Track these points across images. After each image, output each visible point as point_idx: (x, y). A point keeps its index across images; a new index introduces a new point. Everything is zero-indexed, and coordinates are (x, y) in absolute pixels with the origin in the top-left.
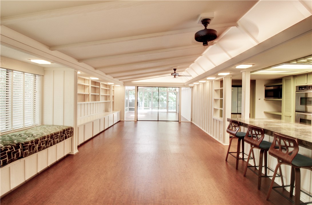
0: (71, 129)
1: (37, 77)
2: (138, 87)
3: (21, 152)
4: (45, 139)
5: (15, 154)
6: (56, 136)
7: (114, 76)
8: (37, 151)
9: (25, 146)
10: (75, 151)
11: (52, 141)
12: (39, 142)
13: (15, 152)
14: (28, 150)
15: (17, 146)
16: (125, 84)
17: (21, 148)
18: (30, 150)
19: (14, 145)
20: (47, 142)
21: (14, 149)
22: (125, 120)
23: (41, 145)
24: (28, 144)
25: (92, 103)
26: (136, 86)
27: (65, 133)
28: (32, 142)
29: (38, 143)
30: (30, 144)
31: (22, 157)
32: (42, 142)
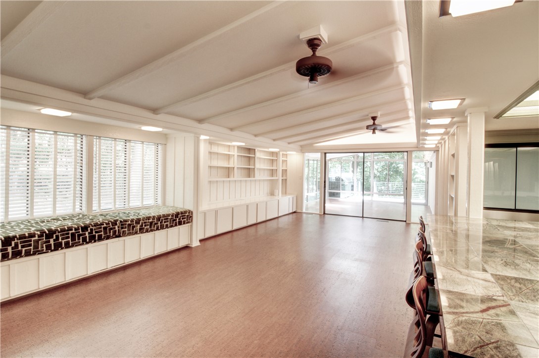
0: (189, 213)
1: (160, 147)
2: (325, 153)
3: (119, 230)
4: (150, 221)
5: (112, 231)
6: (165, 219)
7: (274, 138)
8: (138, 233)
9: (123, 223)
10: (196, 243)
11: (159, 224)
12: (141, 222)
13: (111, 229)
14: (126, 229)
15: (115, 223)
16: (303, 149)
17: (118, 225)
18: (129, 230)
19: (111, 221)
20: (151, 223)
21: (111, 225)
22: (304, 211)
23: (144, 227)
24: (127, 223)
25: (243, 180)
26: (321, 153)
27: (178, 217)
28: (132, 221)
29: (139, 223)
30: (130, 223)
31: (119, 236)
32: (145, 223)
